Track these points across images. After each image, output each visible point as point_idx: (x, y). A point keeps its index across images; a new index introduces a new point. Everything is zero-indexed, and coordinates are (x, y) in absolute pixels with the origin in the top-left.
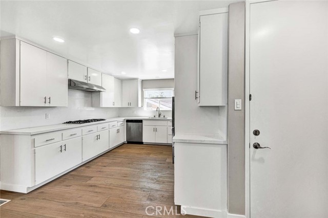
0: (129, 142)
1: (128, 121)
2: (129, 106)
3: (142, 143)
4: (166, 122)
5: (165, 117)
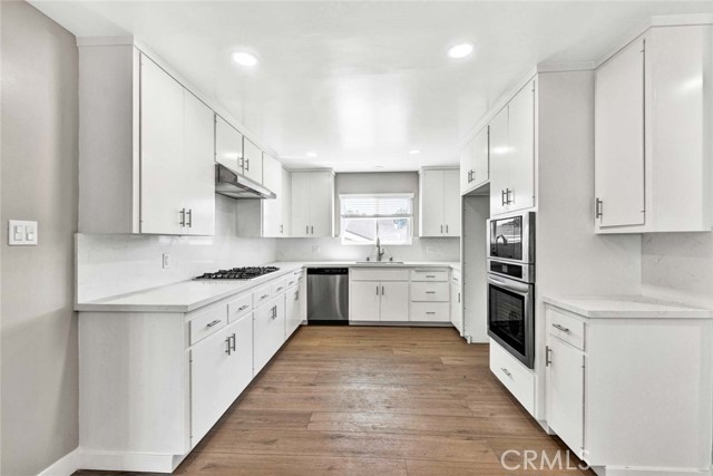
0: (312, 323)
1: (311, 271)
2: (309, 235)
3: (345, 323)
4: (407, 271)
5: (394, 260)
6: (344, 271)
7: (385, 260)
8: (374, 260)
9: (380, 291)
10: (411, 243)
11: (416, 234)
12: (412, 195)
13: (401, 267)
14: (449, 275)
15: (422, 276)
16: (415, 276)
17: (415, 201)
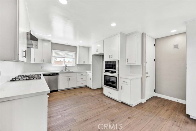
2: (42, 63)
4: (76, 73)
5: (70, 71)
6: (57, 74)
7: (67, 70)
8: (64, 71)
9: (69, 79)
10: (74, 66)
11: (76, 63)
12: (75, 53)
13: (72, 72)
14: (86, 74)
15: (80, 75)
16: (78, 74)
17: (76, 54)
